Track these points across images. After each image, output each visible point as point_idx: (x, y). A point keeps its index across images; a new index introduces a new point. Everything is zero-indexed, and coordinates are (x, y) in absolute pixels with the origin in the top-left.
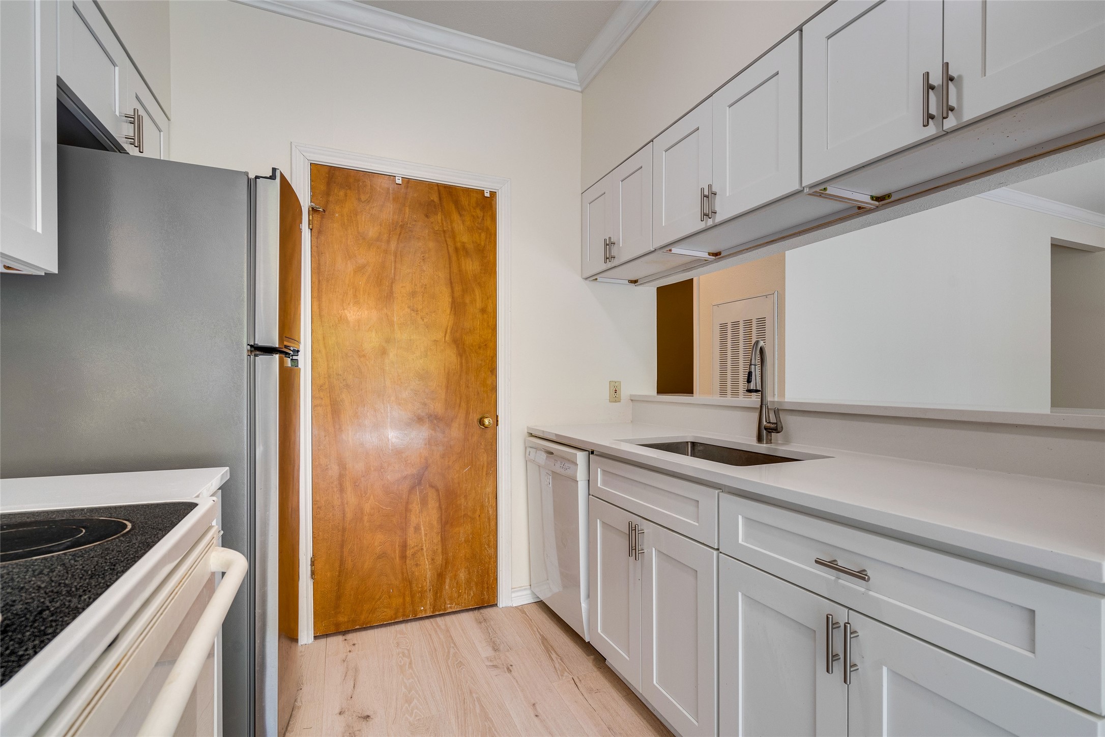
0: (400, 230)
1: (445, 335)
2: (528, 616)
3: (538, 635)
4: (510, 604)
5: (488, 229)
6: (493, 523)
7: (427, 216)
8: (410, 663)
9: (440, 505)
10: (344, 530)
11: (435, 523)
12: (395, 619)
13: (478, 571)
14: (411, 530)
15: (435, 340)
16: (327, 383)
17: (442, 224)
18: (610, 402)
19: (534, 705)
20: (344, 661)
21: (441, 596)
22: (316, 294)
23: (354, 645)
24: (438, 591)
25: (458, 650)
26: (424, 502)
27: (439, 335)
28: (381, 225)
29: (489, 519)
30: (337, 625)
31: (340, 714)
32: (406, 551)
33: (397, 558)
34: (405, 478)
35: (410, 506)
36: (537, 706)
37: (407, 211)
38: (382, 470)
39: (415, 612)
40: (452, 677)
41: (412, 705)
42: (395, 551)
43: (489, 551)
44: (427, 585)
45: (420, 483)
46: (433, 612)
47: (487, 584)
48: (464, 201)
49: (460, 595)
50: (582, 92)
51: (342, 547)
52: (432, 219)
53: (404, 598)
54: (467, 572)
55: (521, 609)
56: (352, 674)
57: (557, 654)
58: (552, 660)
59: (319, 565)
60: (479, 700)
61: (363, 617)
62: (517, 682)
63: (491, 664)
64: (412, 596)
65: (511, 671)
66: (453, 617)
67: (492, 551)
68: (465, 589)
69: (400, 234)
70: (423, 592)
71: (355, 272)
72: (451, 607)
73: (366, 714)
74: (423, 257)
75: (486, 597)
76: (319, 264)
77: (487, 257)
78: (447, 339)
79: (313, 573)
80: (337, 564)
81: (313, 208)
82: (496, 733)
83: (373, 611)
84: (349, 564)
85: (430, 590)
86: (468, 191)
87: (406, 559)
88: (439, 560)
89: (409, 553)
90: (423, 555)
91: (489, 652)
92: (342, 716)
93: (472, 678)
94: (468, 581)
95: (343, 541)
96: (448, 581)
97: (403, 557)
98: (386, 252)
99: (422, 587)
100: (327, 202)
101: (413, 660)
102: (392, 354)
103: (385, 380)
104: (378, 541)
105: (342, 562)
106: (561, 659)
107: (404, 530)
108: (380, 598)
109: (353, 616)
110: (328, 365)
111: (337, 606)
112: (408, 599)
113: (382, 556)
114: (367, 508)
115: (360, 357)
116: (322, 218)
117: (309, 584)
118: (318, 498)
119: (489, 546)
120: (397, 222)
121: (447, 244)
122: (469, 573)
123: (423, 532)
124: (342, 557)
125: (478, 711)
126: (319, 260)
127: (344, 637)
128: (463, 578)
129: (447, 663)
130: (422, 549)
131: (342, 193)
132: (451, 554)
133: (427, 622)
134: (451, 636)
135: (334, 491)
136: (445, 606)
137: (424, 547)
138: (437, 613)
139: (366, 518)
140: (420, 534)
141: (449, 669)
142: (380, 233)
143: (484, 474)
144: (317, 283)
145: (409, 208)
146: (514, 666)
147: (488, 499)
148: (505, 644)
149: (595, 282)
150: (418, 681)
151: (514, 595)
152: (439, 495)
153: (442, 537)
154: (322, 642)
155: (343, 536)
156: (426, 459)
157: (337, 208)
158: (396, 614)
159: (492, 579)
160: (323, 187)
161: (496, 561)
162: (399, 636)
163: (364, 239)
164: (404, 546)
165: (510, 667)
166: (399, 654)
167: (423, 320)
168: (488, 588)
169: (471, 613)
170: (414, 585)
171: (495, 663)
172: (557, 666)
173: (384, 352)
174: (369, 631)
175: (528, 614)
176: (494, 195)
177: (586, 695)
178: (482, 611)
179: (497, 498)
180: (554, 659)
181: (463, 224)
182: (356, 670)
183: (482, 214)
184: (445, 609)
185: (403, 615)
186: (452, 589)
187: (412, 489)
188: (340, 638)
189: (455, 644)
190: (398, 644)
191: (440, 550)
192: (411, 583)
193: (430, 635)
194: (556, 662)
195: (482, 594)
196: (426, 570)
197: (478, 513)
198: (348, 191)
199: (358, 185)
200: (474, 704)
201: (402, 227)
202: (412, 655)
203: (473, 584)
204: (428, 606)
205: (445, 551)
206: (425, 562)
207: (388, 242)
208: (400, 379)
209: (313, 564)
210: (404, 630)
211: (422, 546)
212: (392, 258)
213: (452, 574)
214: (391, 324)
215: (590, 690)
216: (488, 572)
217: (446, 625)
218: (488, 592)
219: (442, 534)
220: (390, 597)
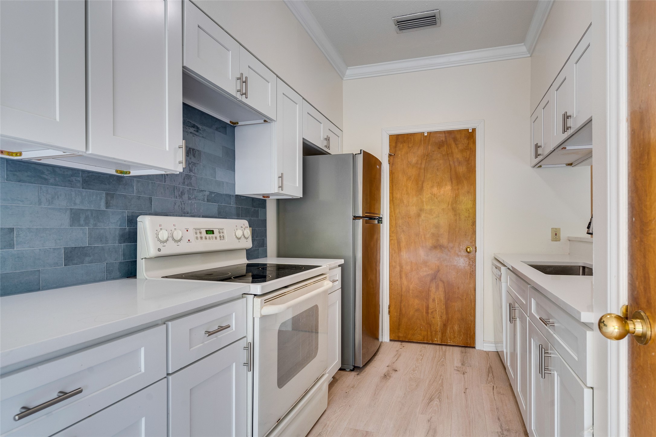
0: (427, 157)
1: (448, 205)
2: (489, 356)
3: (489, 365)
4: (482, 349)
5: (471, 149)
6: (473, 304)
7: (439, 148)
8: (422, 359)
9: (445, 290)
10: (402, 295)
11: (442, 299)
12: (423, 341)
13: (464, 327)
14: (431, 300)
15: (443, 209)
16: (395, 230)
17: (447, 151)
18: (552, 241)
19: (466, 389)
20: (397, 351)
21: (445, 336)
22: (391, 191)
23: (404, 347)
24: (444, 332)
25: (445, 360)
26: (437, 287)
27: (444, 206)
28: (418, 157)
29: (471, 301)
30: (399, 337)
31: (387, 366)
32: (428, 310)
33: (424, 313)
34: (428, 275)
35: (430, 289)
36: (467, 390)
37: (430, 148)
38: (418, 270)
39: (432, 340)
40: (436, 368)
41: (414, 372)
42: (423, 310)
43: (471, 318)
44: (438, 328)
45: (435, 279)
46: (441, 342)
47: (470, 335)
48: (458, 136)
49: (455, 338)
50: (531, 56)
51: (401, 303)
52: (442, 149)
53: (427, 332)
54: (459, 327)
55: (487, 353)
56: (398, 356)
57: (493, 375)
58: (488, 376)
59: (392, 309)
60: (442, 379)
61: (409, 336)
62: (464, 378)
63: (457, 369)
64: (431, 333)
65: (464, 374)
66: (451, 348)
67: (472, 318)
68: (458, 335)
69: (426, 159)
70: (436, 331)
71: (407, 180)
72: (450, 342)
73: (396, 369)
74: (437, 168)
75: (469, 342)
76: (392, 178)
77: (470, 163)
78: (449, 208)
79: (389, 312)
80: (399, 310)
81: (390, 155)
82: (442, 392)
83: (413, 334)
84: (404, 311)
85: (440, 331)
86: (460, 131)
87: (428, 314)
88: (444, 317)
89: (430, 311)
90: (437, 313)
91: (459, 365)
92: (388, 367)
93: (445, 371)
94: (460, 332)
95: (401, 300)
96: (449, 329)
97: (427, 313)
98: (420, 169)
99: (436, 329)
100: (396, 151)
101: (424, 358)
102: (423, 215)
103: (419, 229)
104: (416, 303)
105: (401, 310)
106: (493, 378)
107: (428, 300)
108: (416, 330)
109: (405, 335)
110: (396, 222)
111: (399, 329)
112: (429, 333)
113: (418, 310)
114: (411, 287)
115: (409, 218)
116: (394, 158)
117: (388, 316)
118: (391, 280)
119: (471, 316)
120: (425, 154)
121: (449, 160)
122: (460, 327)
123: (437, 302)
124: (401, 307)
125: (440, 382)
126: (392, 176)
127: (401, 343)
128: (457, 329)
129: (437, 363)
130: (436, 310)
131: (401, 146)
132: (450, 316)
133: (438, 347)
134: (445, 354)
135: (398, 278)
136: (447, 341)
137: (437, 310)
138: (443, 344)
139: (411, 291)
140: (435, 303)
141: (437, 365)
142: (417, 160)
143: (468, 277)
144: (391, 186)
145: (431, 146)
146: (467, 373)
147: (471, 291)
148: (469, 364)
149: (540, 169)
150: (422, 366)
151: (485, 344)
152: (444, 285)
153: (446, 307)
154: (393, 343)
155: (401, 298)
156: (438, 267)
157: (400, 152)
158: (424, 338)
159: (473, 333)
160: (394, 145)
161: (475, 324)
162: (423, 348)
163: (410, 164)
164: (427, 308)
165: (465, 373)
166: (419, 354)
167: (437, 199)
168: (470, 337)
169: (460, 348)
170: (432, 327)
171: (459, 369)
172: (489, 379)
173: (419, 215)
174: (412, 344)
175: (490, 356)
176: (474, 130)
177: (495, 394)
178: (466, 348)
179: (475, 291)
180: (489, 376)
181: (458, 148)
182: (400, 355)
183: (468, 141)
184: (447, 342)
185: (427, 340)
186: (451, 334)
187: (432, 280)
188: (400, 343)
189: (445, 358)
190: (421, 351)
191: (445, 313)
192: (430, 326)
193: (436, 351)
194: (490, 377)
195: (467, 339)
196: (438, 321)
197: (465, 297)
198: (404, 144)
199: (408, 140)
200: (440, 380)
201: (427, 155)
202: (424, 356)
203: (462, 333)
204: (439, 339)
205: (447, 313)
206: (437, 317)
207: (421, 164)
208: (426, 228)
209: (389, 308)
210: (426, 347)
211: (436, 309)
212: (423, 171)
213: (451, 326)
214: (422, 202)
215: (499, 393)
216: (470, 329)
217: (446, 350)
218: (470, 339)
219: (446, 305)
220: (421, 330)
